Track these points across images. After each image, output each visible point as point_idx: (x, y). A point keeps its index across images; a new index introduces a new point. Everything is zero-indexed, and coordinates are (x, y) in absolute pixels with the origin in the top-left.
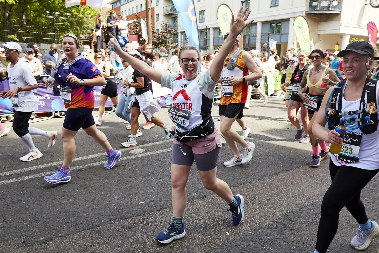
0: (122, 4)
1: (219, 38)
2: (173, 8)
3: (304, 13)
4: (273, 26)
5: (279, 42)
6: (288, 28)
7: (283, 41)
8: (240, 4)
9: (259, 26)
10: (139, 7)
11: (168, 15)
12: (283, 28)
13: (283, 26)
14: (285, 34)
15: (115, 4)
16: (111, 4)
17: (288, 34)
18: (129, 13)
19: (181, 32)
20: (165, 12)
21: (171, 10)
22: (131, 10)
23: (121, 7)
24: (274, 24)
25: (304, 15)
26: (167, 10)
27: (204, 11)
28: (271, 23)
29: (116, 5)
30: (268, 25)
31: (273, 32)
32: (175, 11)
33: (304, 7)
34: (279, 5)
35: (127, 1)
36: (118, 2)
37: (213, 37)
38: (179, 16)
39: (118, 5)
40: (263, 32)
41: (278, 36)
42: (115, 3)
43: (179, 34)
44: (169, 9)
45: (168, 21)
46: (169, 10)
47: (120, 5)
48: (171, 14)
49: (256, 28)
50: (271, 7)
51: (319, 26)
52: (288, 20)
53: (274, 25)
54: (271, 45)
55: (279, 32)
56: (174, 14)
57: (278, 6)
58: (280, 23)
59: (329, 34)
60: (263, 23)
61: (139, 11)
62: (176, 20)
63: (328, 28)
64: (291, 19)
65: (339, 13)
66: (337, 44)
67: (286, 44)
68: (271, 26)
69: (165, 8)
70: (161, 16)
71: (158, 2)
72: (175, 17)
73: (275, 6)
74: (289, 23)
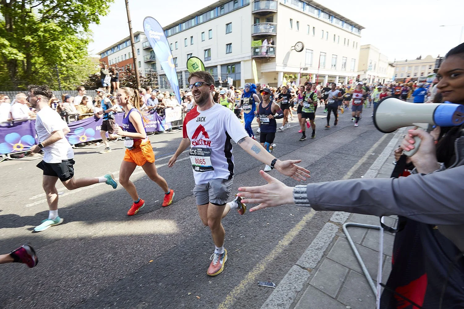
0: (109, 54)
2: (152, 56)
3: (251, 57)
5: (234, 79)
6: (240, 69)
7: (237, 79)
8: (203, 52)
9: (219, 68)
10: (124, 56)
11: (148, 62)
12: (236, 69)
13: (237, 67)
14: (238, 73)
16: (99, 54)
17: (240, 73)
18: (116, 61)
19: (160, 75)
20: (146, 60)
21: (150, 58)
22: (117, 59)
23: (109, 57)
25: (251, 59)
26: (147, 58)
27: (176, 58)
28: (227, 65)
29: (104, 55)
30: (226, 67)
31: (230, 73)
32: (153, 59)
33: (249, 53)
34: (232, 52)
35: (113, 52)
36: (105, 53)
37: (185, 78)
38: (156, 62)
39: (106, 55)
40: (222, 73)
41: (233, 75)
42: (102, 53)
43: (159, 77)
44: (149, 57)
45: (149, 67)
47: (107, 55)
48: (151, 61)
49: (217, 70)
50: (227, 53)
51: (262, 66)
52: (239, 63)
53: (229, 67)
54: (229, 82)
55: (234, 72)
56: (153, 61)
57: (231, 52)
58: (234, 65)
59: (269, 72)
60: (222, 65)
61: (124, 60)
62: (155, 67)
63: (268, 68)
64: (241, 62)
65: (274, 56)
66: (275, 79)
67: (240, 80)
68: (227, 68)
69: (145, 57)
70: (143, 63)
71: (139, 52)
72: (154, 63)
73: (229, 53)
74: (240, 65)
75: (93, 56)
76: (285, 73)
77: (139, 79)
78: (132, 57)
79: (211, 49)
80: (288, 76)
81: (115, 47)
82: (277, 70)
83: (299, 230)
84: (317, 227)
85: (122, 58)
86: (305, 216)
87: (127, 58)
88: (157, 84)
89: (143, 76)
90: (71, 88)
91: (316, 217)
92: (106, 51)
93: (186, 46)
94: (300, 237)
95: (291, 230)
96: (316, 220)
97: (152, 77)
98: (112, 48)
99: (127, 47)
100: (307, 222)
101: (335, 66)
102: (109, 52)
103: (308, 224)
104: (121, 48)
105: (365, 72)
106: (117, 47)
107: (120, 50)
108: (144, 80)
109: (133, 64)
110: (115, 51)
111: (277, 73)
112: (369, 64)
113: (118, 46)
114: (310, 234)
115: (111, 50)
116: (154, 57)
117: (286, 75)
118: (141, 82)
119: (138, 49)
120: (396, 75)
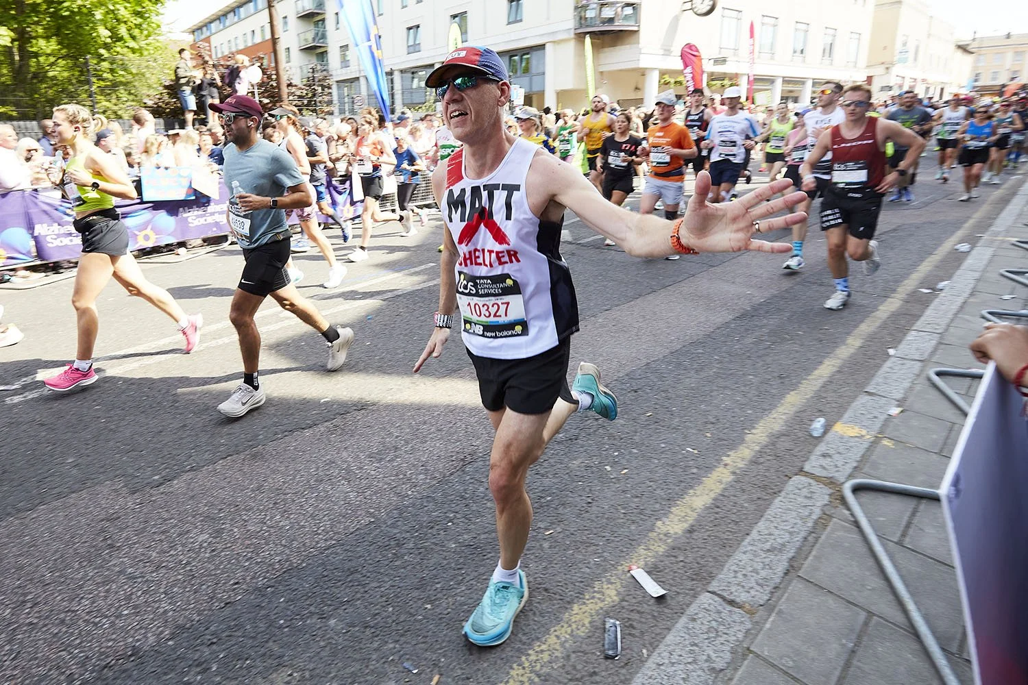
0: (213, 31)
1: (412, 89)
2: (317, 34)
3: (572, 32)
4: (514, 61)
5: (527, 91)
6: (544, 63)
7: (535, 89)
8: (448, 21)
10: (249, 35)
11: (309, 50)
12: (534, 63)
13: (534, 57)
14: (538, 74)
15: (199, 31)
16: (190, 32)
17: (544, 74)
18: (230, 49)
19: (338, 81)
20: (303, 43)
21: (314, 39)
22: (233, 44)
23: (213, 39)
24: (516, 56)
25: (572, 35)
26: (306, 40)
28: (511, 54)
29: (202, 34)
31: (516, 72)
32: (321, 41)
33: (567, 22)
34: (524, 19)
35: (224, 26)
36: (205, 29)
37: (400, 88)
38: (329, 50)
39: (206, 33)
41: (526, 80)
42: (198, 29)
43: (334, 87)
44: (310, 36)
45: (309, 61)
46: (310, 39)
47: (208, 34)
48: (315, 47)
50: (509, 23)
51: (601, 56)
52: (542, 47)
53: (516, 58)
54: (515, 97)
55: (527, 70)
56: (320, 47)
57: (521, 21)
58: (528, 54)
59: (621, 70)
61: (250, 44)
62: (325, 59)
63: (618, 58)
64: (547, 46)
65: (635, 29)
66: (637, 88)
67: (542, 94)
68: (510, 60)
69: (302, 36)
70: (295, 53)
71: (286, 23)
72: (322, 53)
73: (516, 21)
74: (544, 55)
75: (173, 37)
76: (663, 73)
77: (285, 90)
78: (268, 36)
79: (468, 15)
80: (672, 81)
81: (230, 12)
82: (642, 65)
83: (713, 495)
84: (765, 487)
85: (245, 41)
86: (728, 456)
87: (258, 39)
88: (330, 103)
89: (294, 82)
90: (119, 113)
91: (762, 460)
92: (207, 24)
93: (403, 7)
94: (717, 513)
95: (691, 491)
96: (761, 467)
97: (319, 86)
98: (221, 17)
99: (257, 11)
100: (734, 473)
101: (802, 51)
102: (212, 25)
103: (739, 478)
104: (242, 16)
105: (887, 68)
106: (232, 14)
107: (240, 20)
108: (298, 93)
109: (273, 55)
110: (228, 23)
111: (643, 73)
112: (898, 46)
113: (236, 10)
114: (746, 505)
115: (218, 22)
116: (324, 36)
117: (667, 78)
118: (291, 98)
119: (285, 17)
120: (977, 75)
